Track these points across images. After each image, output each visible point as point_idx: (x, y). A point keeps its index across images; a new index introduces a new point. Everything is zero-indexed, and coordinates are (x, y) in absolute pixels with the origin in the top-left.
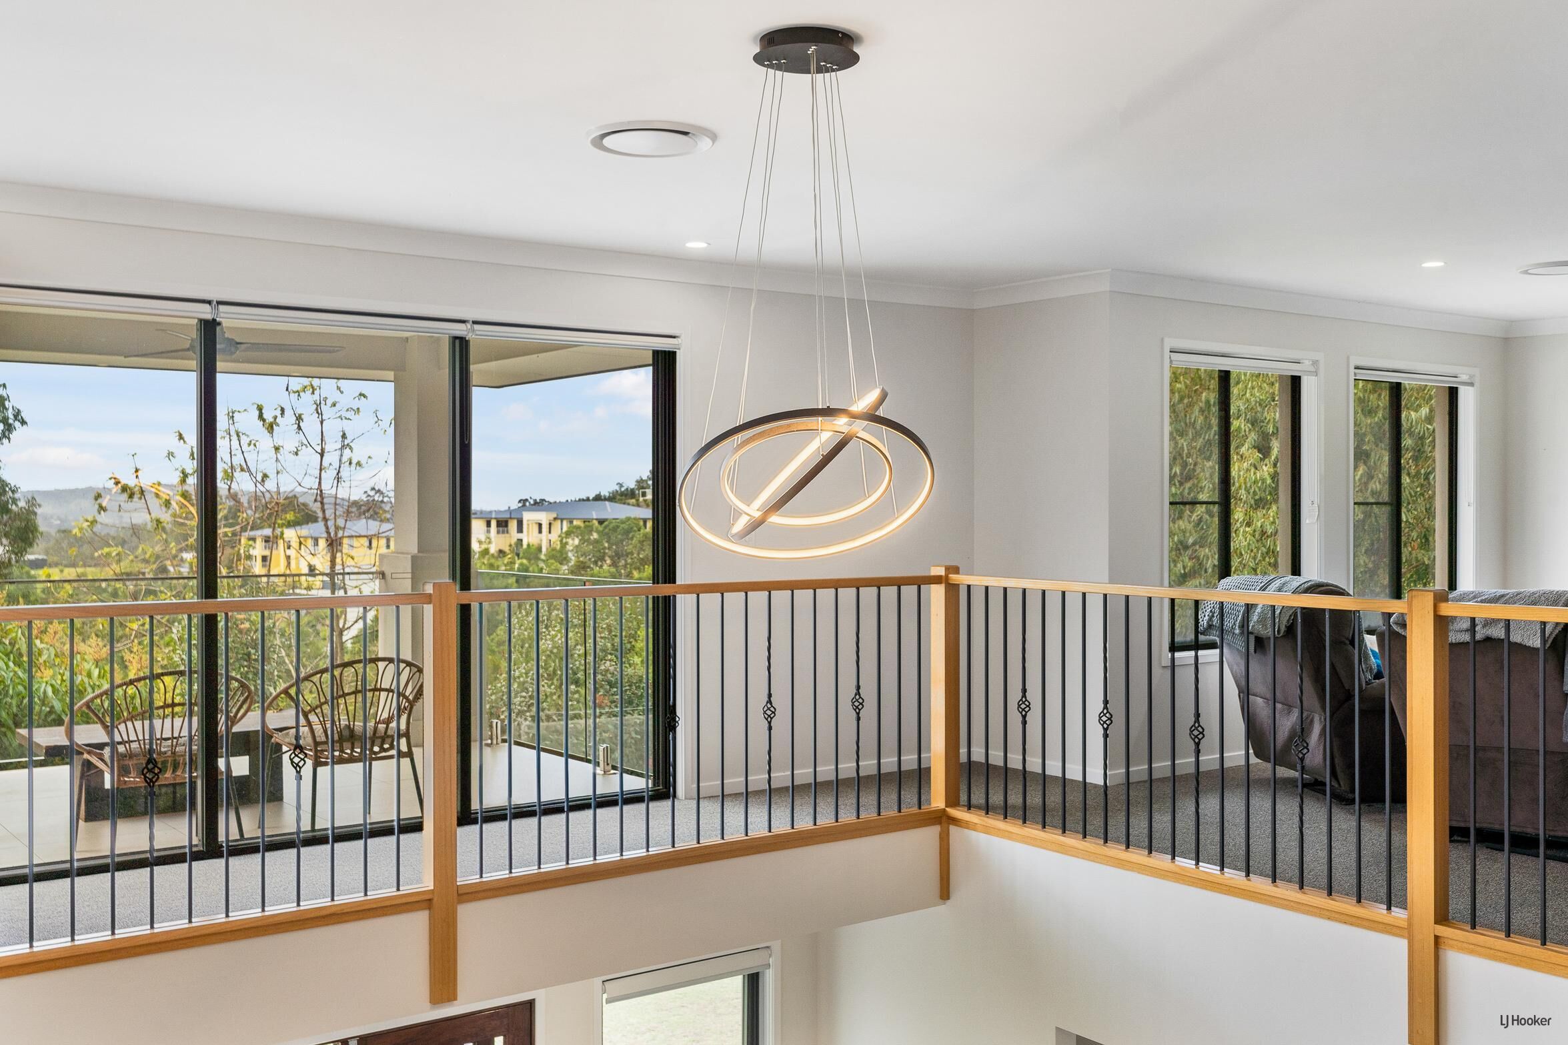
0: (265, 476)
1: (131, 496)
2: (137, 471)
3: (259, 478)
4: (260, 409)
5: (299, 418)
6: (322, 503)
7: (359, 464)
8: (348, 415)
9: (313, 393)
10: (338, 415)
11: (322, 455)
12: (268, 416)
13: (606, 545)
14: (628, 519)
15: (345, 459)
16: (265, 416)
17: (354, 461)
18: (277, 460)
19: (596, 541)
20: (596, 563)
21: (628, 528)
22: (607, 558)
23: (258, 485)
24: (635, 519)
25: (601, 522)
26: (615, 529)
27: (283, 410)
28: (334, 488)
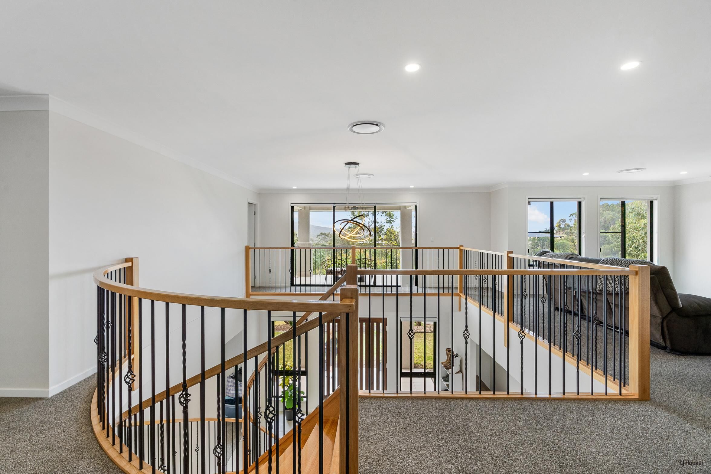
13: (539, 243)
14: (546, 237)
19: (536, 242)
20: (536, 248)
21: (544, 239)
22: (539, 246)
24: (547, 237)
25: (538, 237)
26: (541, 239)
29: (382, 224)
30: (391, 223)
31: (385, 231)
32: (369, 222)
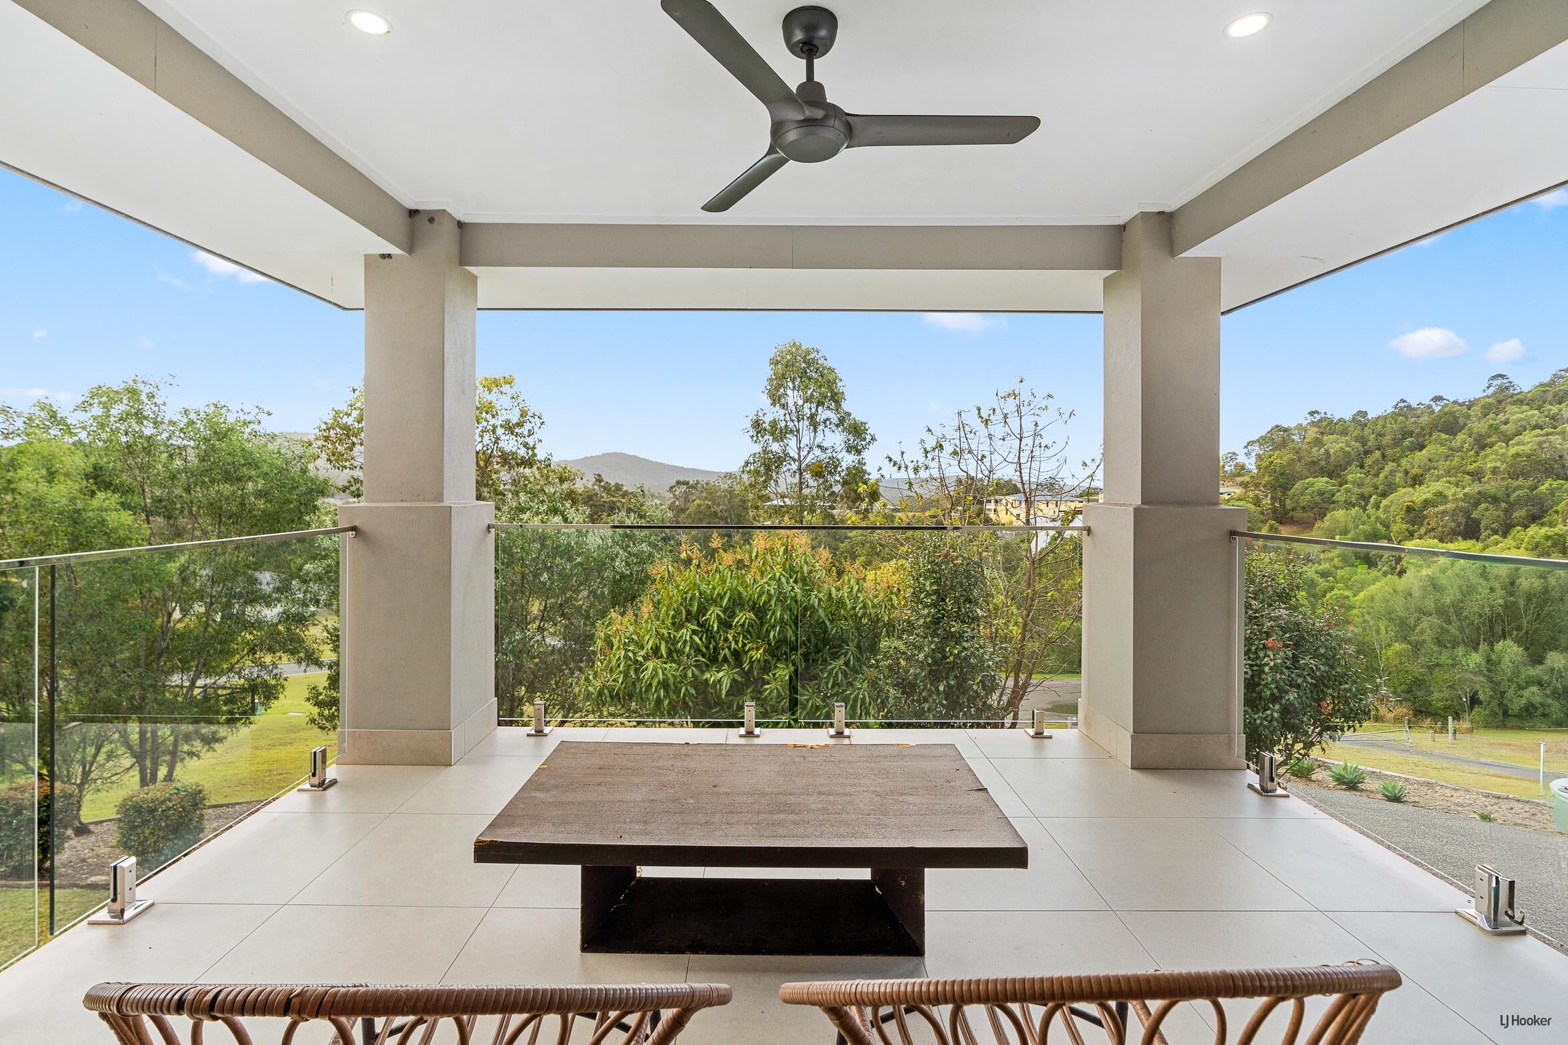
0: (984, 456)
1: (899, 468)
2: (902, 453)
3: (980, 458)
4: (979, 409)
5: (1006, 416)
6: (1021, 473)
7: (1046, 446)
8: (1039, 412)
9: (1015, 398)
10: (1032, 412)
11: (1021, 441)
12: (985, 415)
15: (1037, 442)
16: (982, 415)
17: (1043, 445)
18: (991, 444)
23: (979, 462)
27: (994, 410)
28: (1029, 462)
29: (835, 455)
30: (859, 452)
31: (843, 474)
32: (799, 449)
